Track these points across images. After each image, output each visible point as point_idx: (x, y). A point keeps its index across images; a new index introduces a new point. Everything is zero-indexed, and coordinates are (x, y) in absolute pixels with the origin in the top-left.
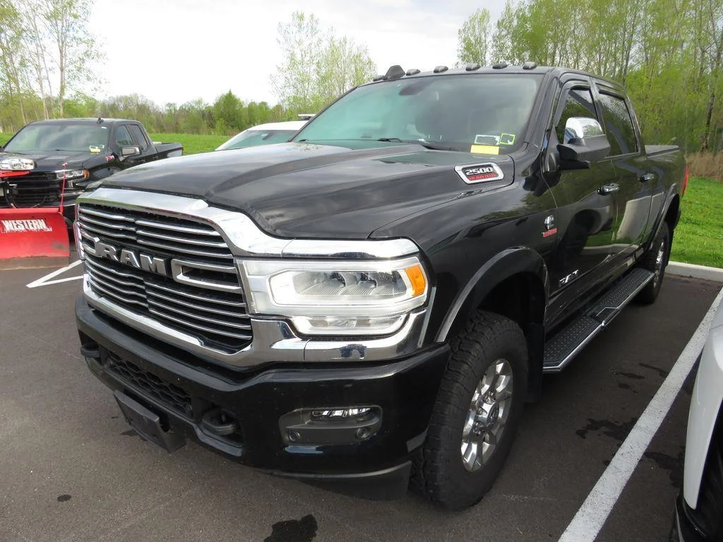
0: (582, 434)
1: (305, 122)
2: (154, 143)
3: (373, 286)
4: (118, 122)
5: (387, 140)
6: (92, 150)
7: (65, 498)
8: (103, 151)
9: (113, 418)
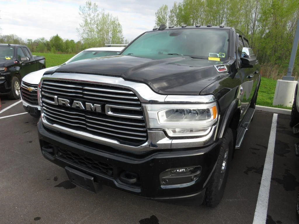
0: (246, 173)
1: (124, 48)
2: (33, 56)
3: (197, 115)
4: (18, 46)
5: (172, 54)
6: (7, 58)
7: (37, 219)
8: (12, 59)
9: (47, 180)
